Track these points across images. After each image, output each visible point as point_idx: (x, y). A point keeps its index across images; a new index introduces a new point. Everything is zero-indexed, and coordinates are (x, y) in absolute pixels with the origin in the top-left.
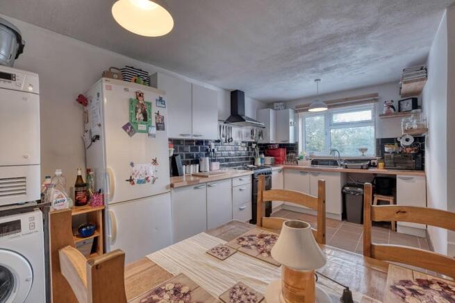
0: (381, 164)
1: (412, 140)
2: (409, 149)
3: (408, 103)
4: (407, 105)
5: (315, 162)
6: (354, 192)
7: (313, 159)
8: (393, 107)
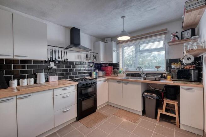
0: (169, 77)
1: (193, 59)
2: (189, 66)
3: (188, 33)
4: (188, 34)
5: (128, 75)
6: (150, 96)
7: (127, 73)
8: (177, 36)
